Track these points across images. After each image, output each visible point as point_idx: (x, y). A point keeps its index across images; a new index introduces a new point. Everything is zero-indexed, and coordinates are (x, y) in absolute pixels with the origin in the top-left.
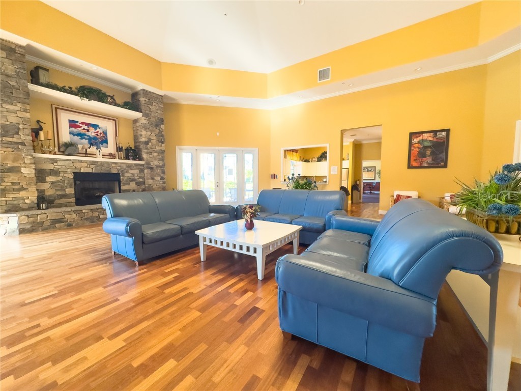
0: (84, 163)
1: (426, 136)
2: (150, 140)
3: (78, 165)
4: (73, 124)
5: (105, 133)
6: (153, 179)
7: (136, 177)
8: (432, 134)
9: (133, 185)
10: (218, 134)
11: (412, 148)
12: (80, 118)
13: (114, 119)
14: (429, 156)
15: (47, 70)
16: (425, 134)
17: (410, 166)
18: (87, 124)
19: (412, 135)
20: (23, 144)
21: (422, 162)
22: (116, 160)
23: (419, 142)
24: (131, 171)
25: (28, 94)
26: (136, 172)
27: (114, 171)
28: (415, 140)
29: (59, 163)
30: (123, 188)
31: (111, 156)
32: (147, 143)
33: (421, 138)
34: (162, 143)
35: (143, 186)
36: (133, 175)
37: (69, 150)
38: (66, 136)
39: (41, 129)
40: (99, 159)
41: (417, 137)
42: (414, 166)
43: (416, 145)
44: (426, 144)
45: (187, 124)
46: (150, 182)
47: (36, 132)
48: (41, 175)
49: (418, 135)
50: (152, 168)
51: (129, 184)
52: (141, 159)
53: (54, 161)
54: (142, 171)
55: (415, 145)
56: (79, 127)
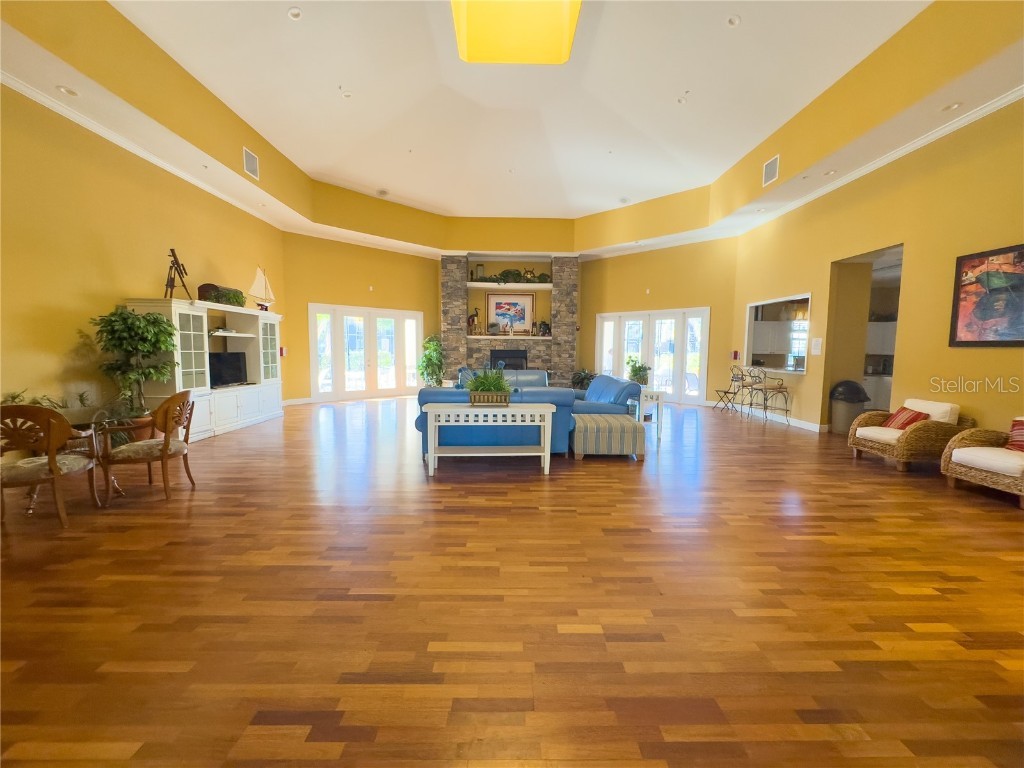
0: (499, 342)
1: (996, 263)
2: (558, 312)
3: (494, 343)
4: (499, 306)
5: (523, 310)
6: (560, 356)
7: (542, 354)
8: (1011, 255)
9: (538, 363)
10: (648, 292)
11: (962, 296)
12: (503, 300)
13: (532, 294)
14: (1002, 315)
15: (482, 265)
16: (994, 258)
17: (954, 342)
18: (509, 304)
19: (963, 263)
20: (461, 329)
21: (985, 329)
22: (530, 337)
23: (978, 280)
24: (538, 348)
25: (467, 291)
26: (542, 348)
27: (522, 348)
28: (970, 276)
29: (482, 342)
30: (530, 365)
31: (526, 332)
32: (555, 316)
33: (983, 268)
34: (573, 313)
35: (549, 365)
36: (540, 351)
37: (492, 330)
38: (493, 319)
39: (477, 315)
40: (511, 337)
41: (974, 267)
42: (963, 339)
43: (972, 288)
44: (997, 283)
45: (612, 284)
46: (557, 359)
48: (470, 352)
49: (977, 262)
50: (559, 344)
51: (534, 362)
52: (550, 334)
53: (478, 341)
54: (549, 347)
55: (969, 288)
56: (503, 307)
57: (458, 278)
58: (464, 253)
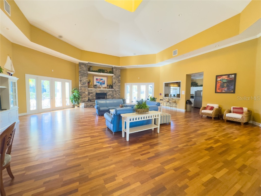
0: (98, 90)
1: (224, 77)
2: (116, 82)
3: (97, 91)
4: (97, 79)
5: (104, 81)
6: (116, 95)
7: (111, 94)
8: (227, 76)
9: (110, 97)
10: (139, 78)
11: (217, 83)
12: (98, 78)
13: (107, 76)
14: (226, 87)
15: (92, 67)
17: (216, 92)
18: (100, 79)
19: (217, 77)
20: (86, 86)
21: (222, 90)
22: (107, 89)
23: (220, 80)
24: (110, 92)
25: (88, 74)
26: (111, 92)
27: (105, 92)
28: (219, 79)
29: (93, 90)
30: (107, 97)
31: (105, 88)
32: (115, 83)
33: (222, 78)
34: (119, 83)
35: (113, 97)
36: (110, 93)
37: (95, 87)
38: (95, 83)
39: (90, 82)
40: (102, 89)
41: (219, 78)
42: (218, 92)
43: (219, 82)
44: (224, 81)
45: (129, 75)
46: (115, 95)
47: (89, 83)
48: (89, 94)
49: (220, 77)
50: (116, 91)
51: (109, 96)
52: (113, 88)
53: (92, 90)
54: (113, 92)
55: (218, 82)
56: (98, 80)
57: (85, 70)
58: (87, 62)
